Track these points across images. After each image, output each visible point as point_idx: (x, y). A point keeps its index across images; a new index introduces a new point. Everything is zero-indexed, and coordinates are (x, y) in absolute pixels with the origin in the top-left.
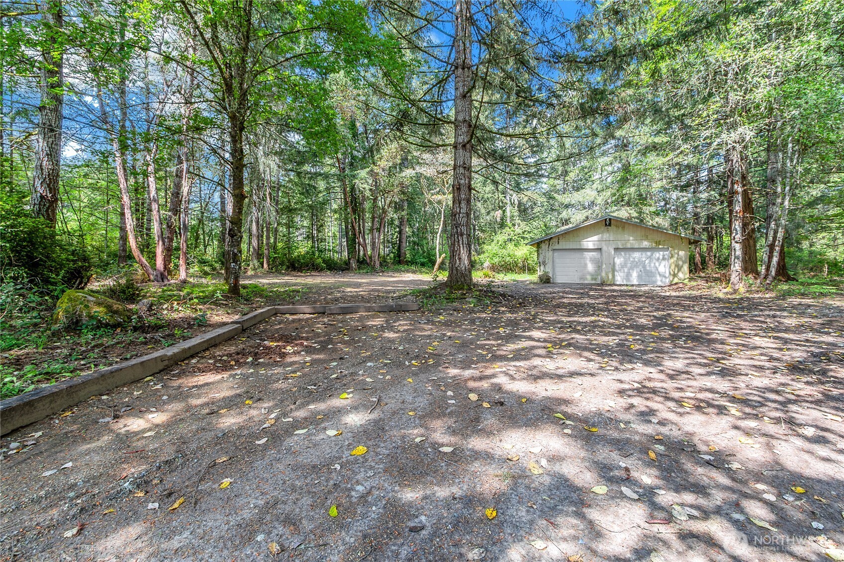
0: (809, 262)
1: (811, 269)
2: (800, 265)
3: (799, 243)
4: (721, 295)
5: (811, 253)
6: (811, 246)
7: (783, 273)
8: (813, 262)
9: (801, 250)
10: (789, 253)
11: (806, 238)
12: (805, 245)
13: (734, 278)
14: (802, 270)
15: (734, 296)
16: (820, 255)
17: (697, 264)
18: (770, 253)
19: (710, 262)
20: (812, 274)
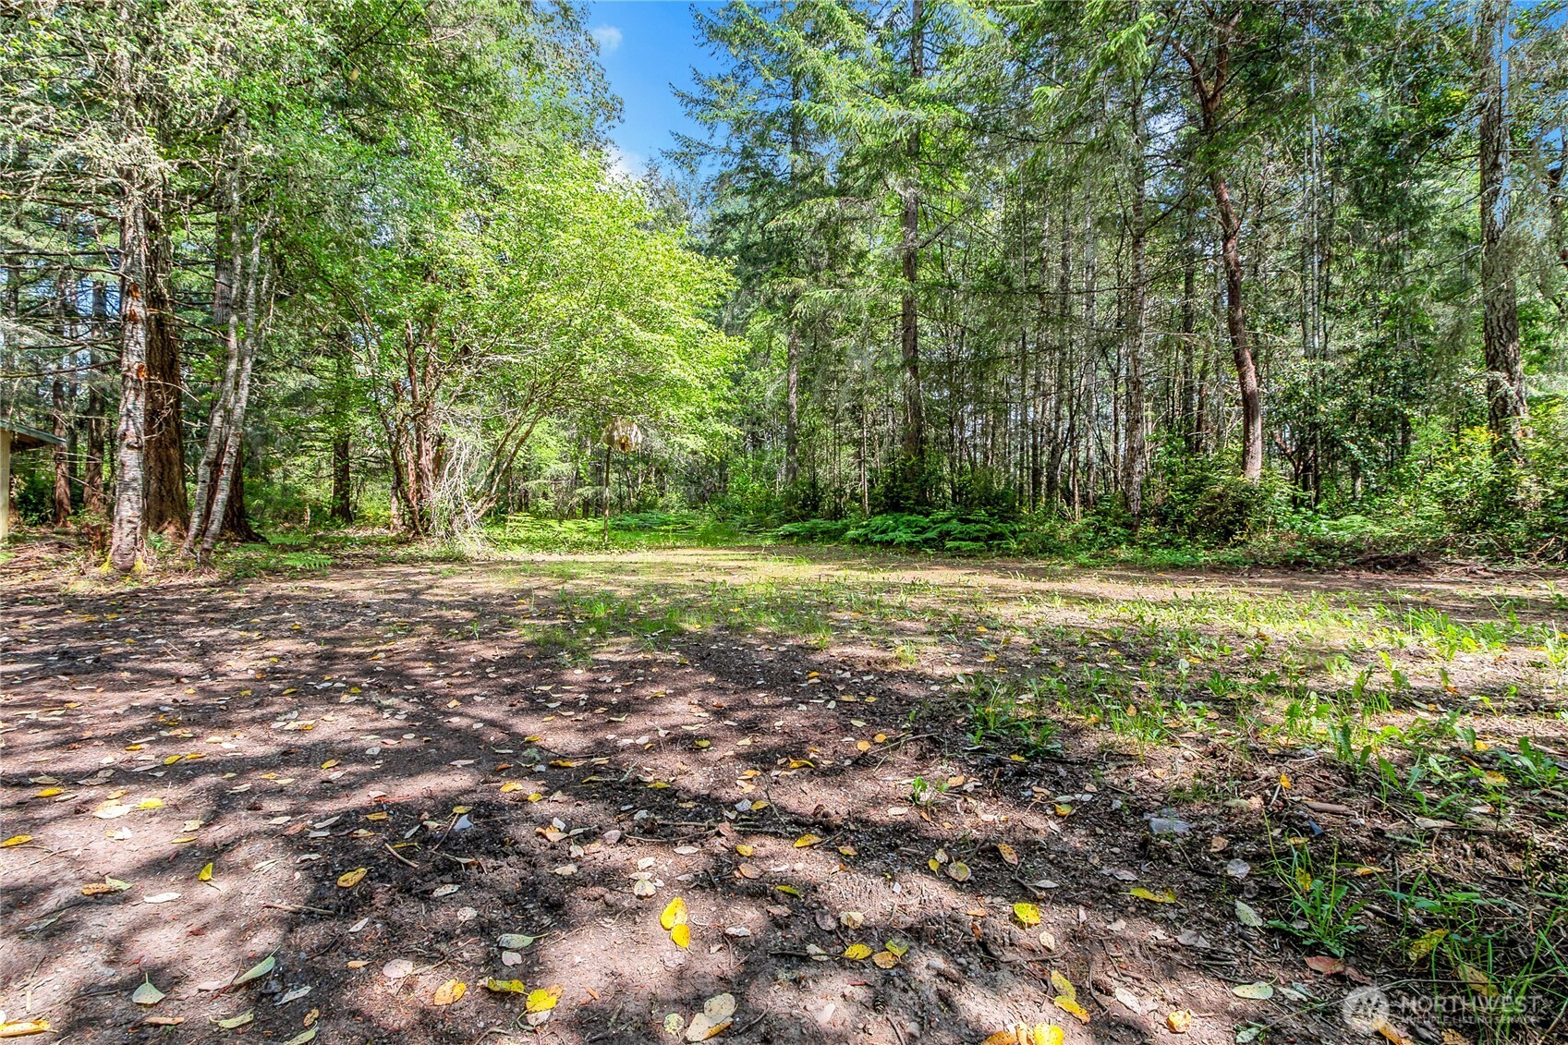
0: (284, 504)
1: (286, 518)
2: (269, 510)
3: (268, 472)
4: (81, 587)
5: (285, 489)
6: (285, 477)
7: (239, 524)
8: (287, 504)
9: (270, 482)
10: (251, 487)
11: (279, 463)
12: (277, 473)
13: (121, 537)
14: (273, 518)
15: (117, 588)
16: (299, 492)
17: (61, 503)
18: (212, 480)
19: (94, 500)
20: (287, 525)
